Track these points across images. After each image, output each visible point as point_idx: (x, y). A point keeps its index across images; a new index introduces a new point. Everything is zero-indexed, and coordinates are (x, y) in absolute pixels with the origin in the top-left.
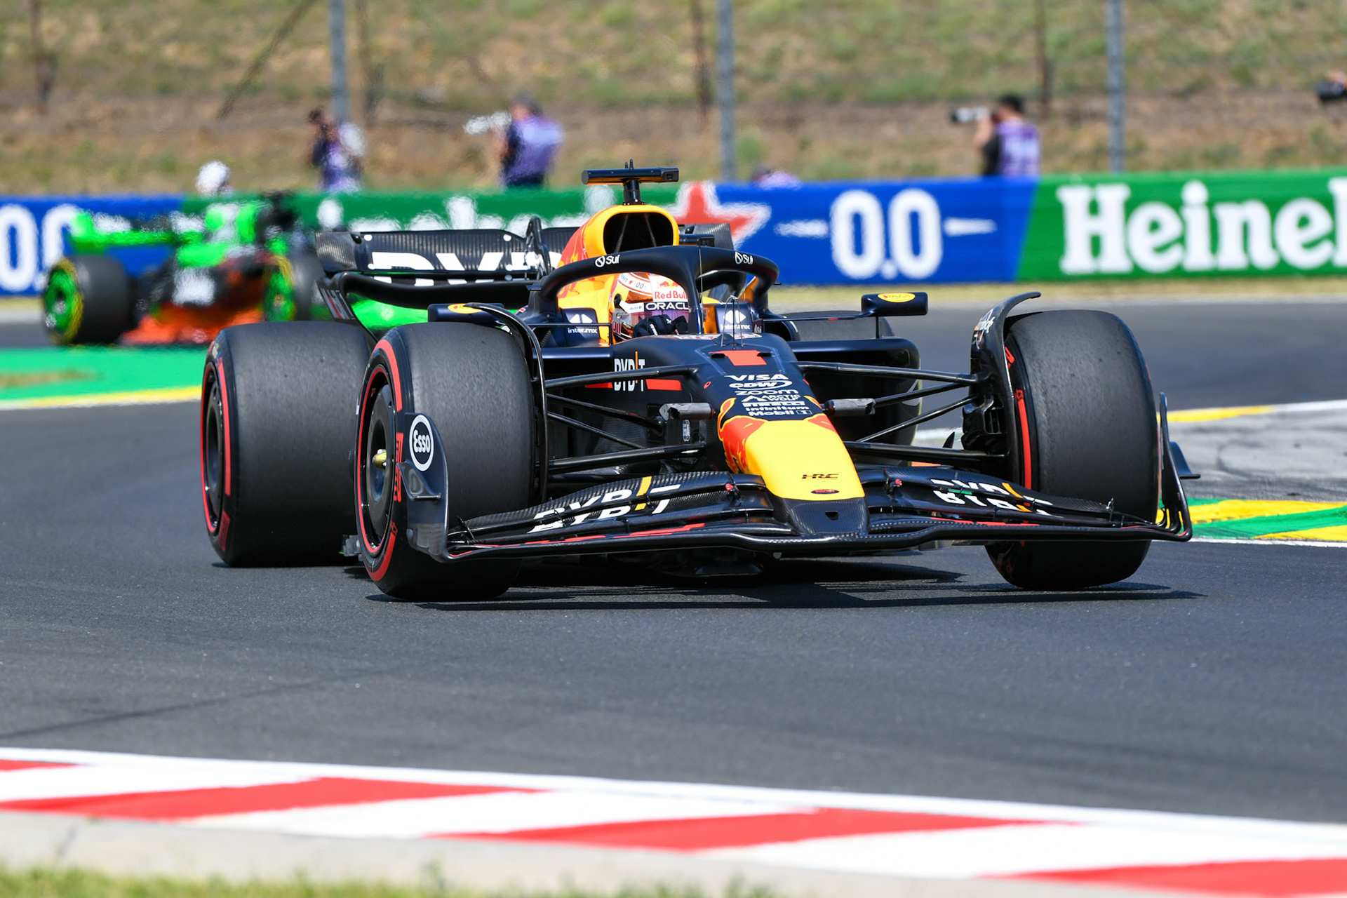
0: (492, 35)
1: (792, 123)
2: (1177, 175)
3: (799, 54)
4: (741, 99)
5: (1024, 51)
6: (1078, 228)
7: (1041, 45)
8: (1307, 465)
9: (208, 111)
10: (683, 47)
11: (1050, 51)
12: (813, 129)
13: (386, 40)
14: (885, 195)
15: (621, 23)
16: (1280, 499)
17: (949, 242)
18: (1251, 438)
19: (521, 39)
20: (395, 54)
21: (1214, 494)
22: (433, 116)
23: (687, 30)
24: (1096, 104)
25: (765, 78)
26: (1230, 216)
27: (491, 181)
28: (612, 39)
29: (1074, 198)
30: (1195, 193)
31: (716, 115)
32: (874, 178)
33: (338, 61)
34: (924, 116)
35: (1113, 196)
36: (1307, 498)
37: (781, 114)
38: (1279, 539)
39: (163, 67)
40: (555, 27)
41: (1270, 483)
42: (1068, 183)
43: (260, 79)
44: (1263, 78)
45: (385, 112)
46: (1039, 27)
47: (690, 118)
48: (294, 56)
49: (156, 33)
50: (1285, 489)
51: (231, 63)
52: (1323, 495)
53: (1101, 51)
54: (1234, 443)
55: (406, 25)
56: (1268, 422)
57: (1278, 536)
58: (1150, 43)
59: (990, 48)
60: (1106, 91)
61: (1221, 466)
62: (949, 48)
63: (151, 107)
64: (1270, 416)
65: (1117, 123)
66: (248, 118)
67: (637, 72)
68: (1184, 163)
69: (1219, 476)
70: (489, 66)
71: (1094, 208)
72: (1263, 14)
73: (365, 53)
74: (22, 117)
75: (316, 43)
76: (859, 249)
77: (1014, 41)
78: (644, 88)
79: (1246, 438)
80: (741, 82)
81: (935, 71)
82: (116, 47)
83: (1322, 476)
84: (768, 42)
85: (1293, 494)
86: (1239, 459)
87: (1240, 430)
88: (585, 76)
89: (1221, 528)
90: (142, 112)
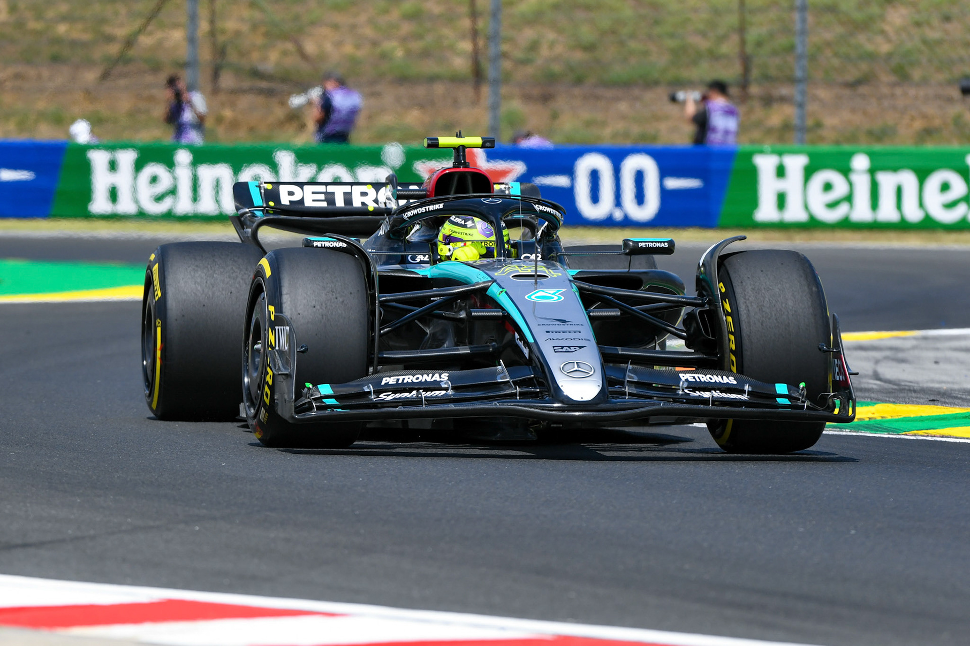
0: (313, 23)
1: (546, 98)
2: (847, 148)
3: (552, 45)
4: (506, 78)
5: (729, 48)
6: (768, 187)
7: (743, 42)
8: (944, 378)
9: (90, 76)
10: (463, 37)
11: (749, 49)
12: (561, 103)
13: (230, 25)
14: (617, 157)
15: (415, 16)
16: (923, 404)
17: (666, 195)
18: (901, 355)
19: (336, 27)
20: (238, 34)
21: (871, 399)
22: (264, 84)
23: (466, 23)
24: (784, 91)
25: (525, 62)
26: (887, 181)
27: (308, 137)
28: (406, 28)
29: (765, 164)
30: (860, 162)
31: (486, 90)
32: (607, 143)
33: (192, 40)
34: (649, 96)
35: (796, 163)
36: (944, 403)
37: (536, 92)
38: (921, 435)
39: (57, 41)
40: (363, 18)
41: (915, 391)
42: (761, 152)
43: (131, 53)
44: (916, 74)
45: (227, 80)
46: (742, 30)
47: (466, 93)
48: (159, 35)
49: (50, 14)
50: (927, 396)
51: (110, 39)
52: (956, 401)
53: (791, 49)
54: (886, 358)
55: (246, 13)
56: (914, 343)
57: (920, 432)
58: (828, 44)
59: (703, 44)
60: (792, 80)
61: (876, 376)
62: (671, 43)
63: (45, 73)
64: (915, 338)
65: (801, 106)
66: (122, 82)
67: (426, 54)
68: (852, 139)
69: (875, 384)
70: (310, 47)
71: (781, 172)
72: (918, 24)
73: (212, 33)
75: (176, 26)
76: (595, 198)
77: (723, 38)
78: (430, 67)
79: (896, 355)
80: (507, 65)
81: (659, 60)
82: (20, 25)
83: (956, 387)
84: (529, 34)
85: (933, 400)
86: (891, 371)
87: (891, 349)
88: (384, 56)
89: (876, 425)
90: (39, 77)
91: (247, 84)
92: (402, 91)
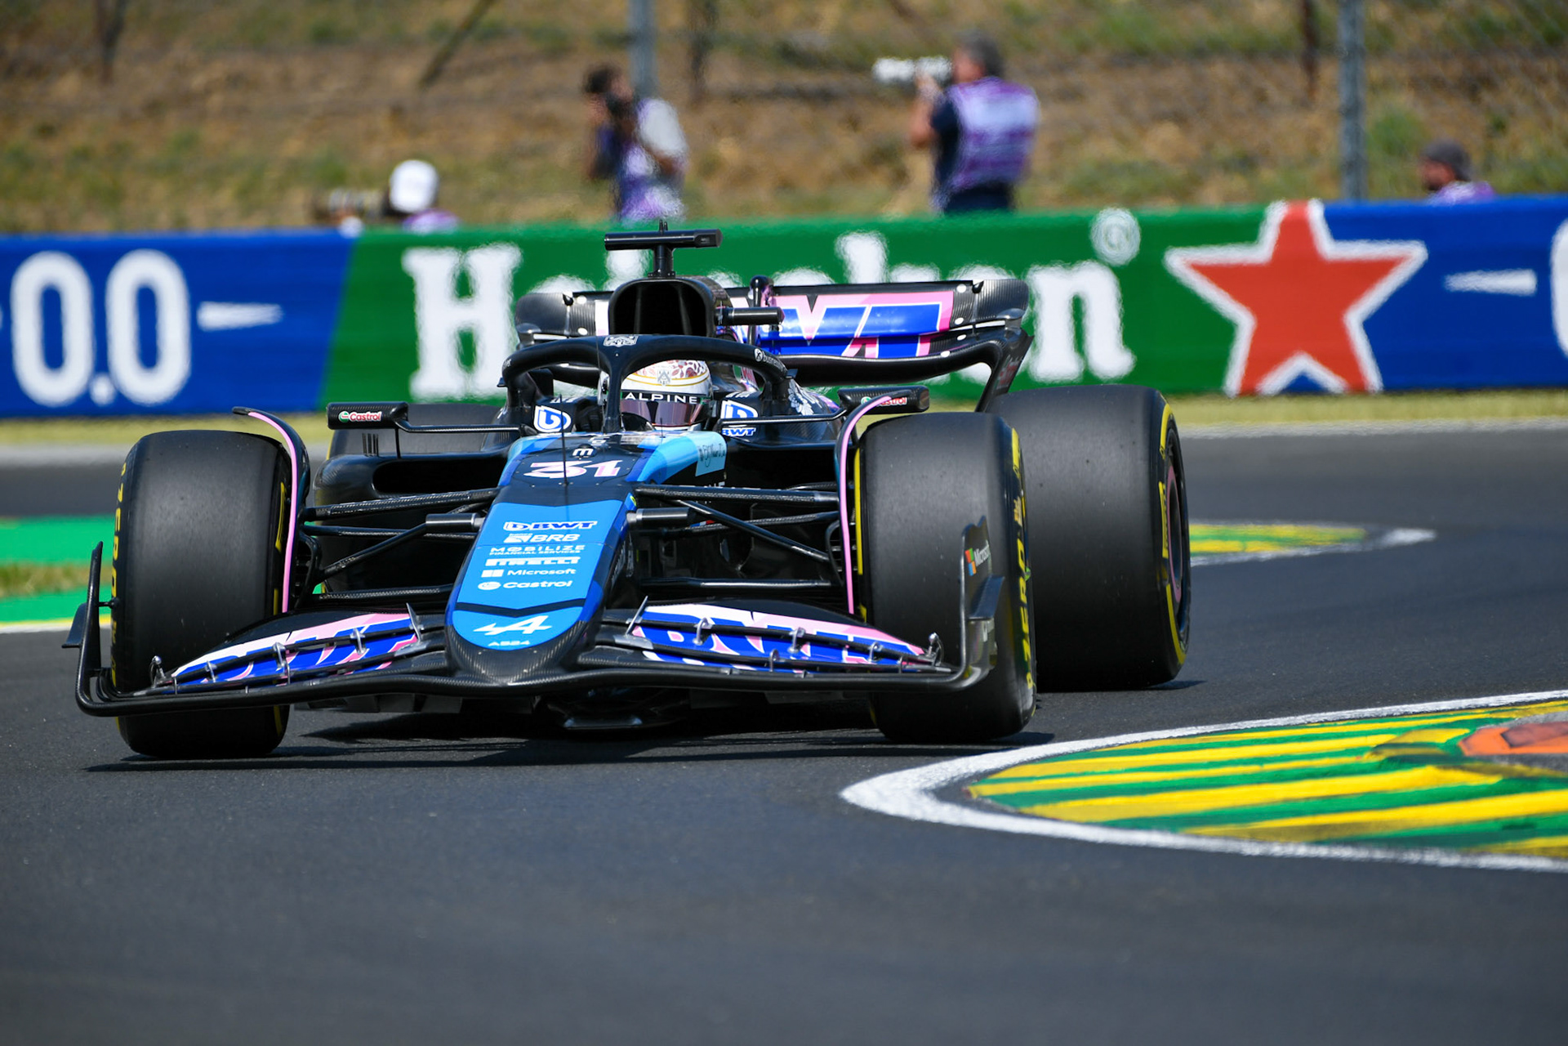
1: (1475, 85)
4: (1378, 44)
9: (404, 74)
12: (1509, 95)
22: (807, 80)
27: (916, 200)
31: (1331, 72)
37: (1451, 70)
43: (497, 16)
45: (723, 72)
47: (1284, 79)
63: (301, 69)
66: (477, 85)
74: (68, 86)
78: (1196, 24)
90: (286, 79)
91: (765, 80)
92: (1135, 81)
